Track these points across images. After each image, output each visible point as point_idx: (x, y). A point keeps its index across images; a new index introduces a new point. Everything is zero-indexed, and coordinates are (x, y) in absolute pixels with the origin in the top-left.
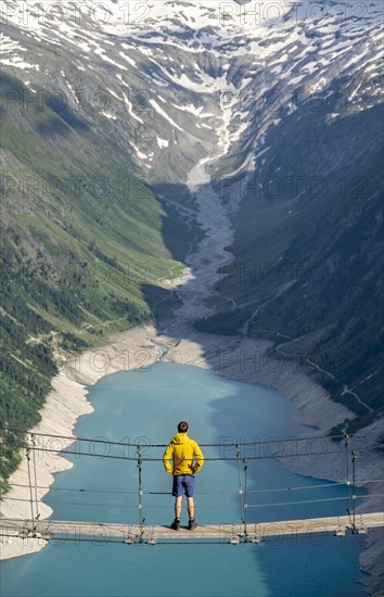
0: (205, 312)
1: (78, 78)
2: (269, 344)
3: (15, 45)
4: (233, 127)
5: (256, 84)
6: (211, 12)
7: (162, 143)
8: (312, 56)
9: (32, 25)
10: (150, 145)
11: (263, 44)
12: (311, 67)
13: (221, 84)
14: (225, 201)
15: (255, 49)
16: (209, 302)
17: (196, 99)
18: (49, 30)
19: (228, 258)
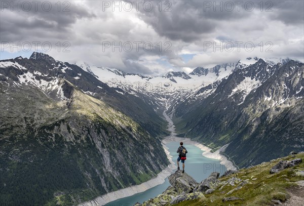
0: (176, 134)
1: (145, 98)
3: (135, 93)
4: (168, 105)
5: (170, 100)
6: (162, 88)
7: (158, 108)
8: (179, 95)
9: (136, 90)
10: (156, 109)
11: (171, 93)
12: (179, 97)
13: (165, 99)
14: (170, 117)
15: (170, 94)
16: (175, 132)
17: (162, 102)
18: (138, 91)
19: (174, 126)
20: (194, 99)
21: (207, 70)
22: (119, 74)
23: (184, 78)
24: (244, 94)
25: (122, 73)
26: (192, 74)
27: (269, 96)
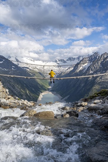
0: (51, 90)
2: (56, 92)
8: (60, 71)
9: (38, 68)
10: (47, 77)
15: (55, 70)
18: (40, 68)
19: (53, 86)
20: (65, 73)
21: (74, 58)
22: (32, 60)
23: (63, 62)
24: (84, 70)
25: (33, 60)
26: (67, 60)
27: (92, 71)
